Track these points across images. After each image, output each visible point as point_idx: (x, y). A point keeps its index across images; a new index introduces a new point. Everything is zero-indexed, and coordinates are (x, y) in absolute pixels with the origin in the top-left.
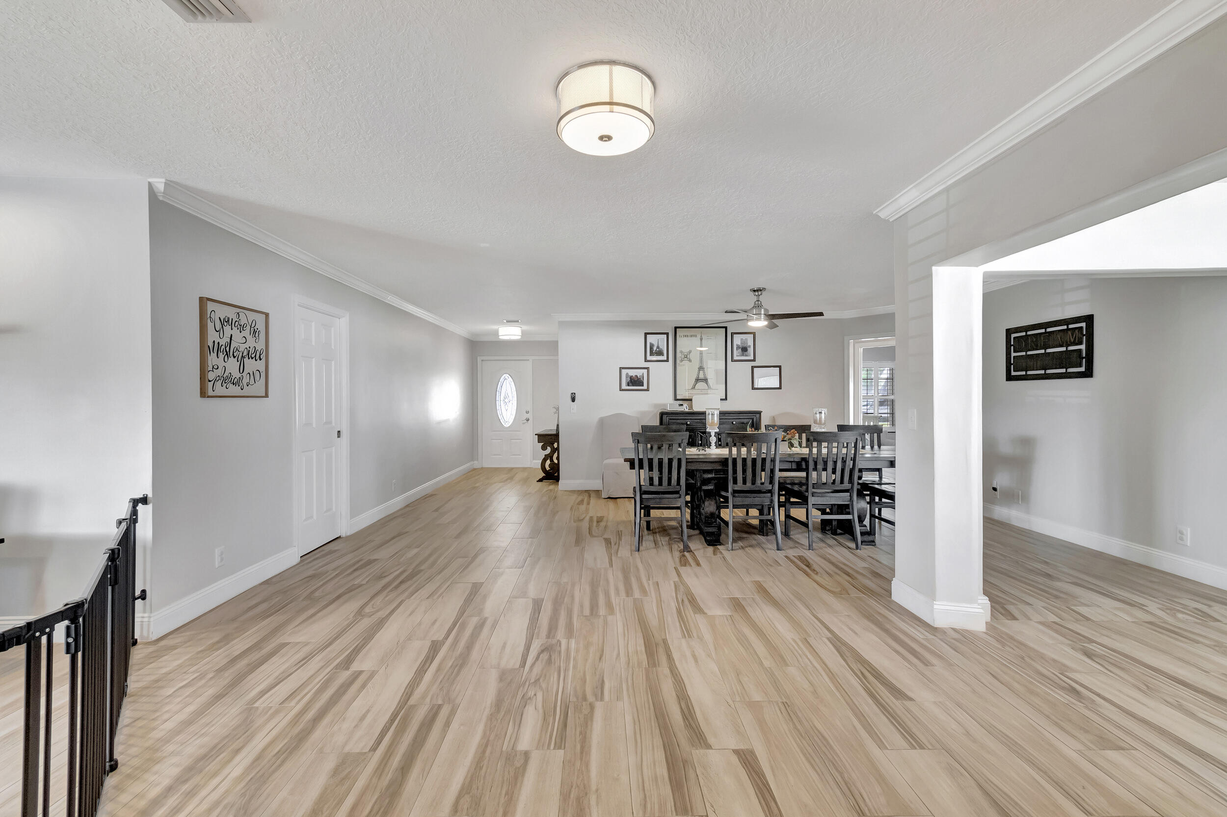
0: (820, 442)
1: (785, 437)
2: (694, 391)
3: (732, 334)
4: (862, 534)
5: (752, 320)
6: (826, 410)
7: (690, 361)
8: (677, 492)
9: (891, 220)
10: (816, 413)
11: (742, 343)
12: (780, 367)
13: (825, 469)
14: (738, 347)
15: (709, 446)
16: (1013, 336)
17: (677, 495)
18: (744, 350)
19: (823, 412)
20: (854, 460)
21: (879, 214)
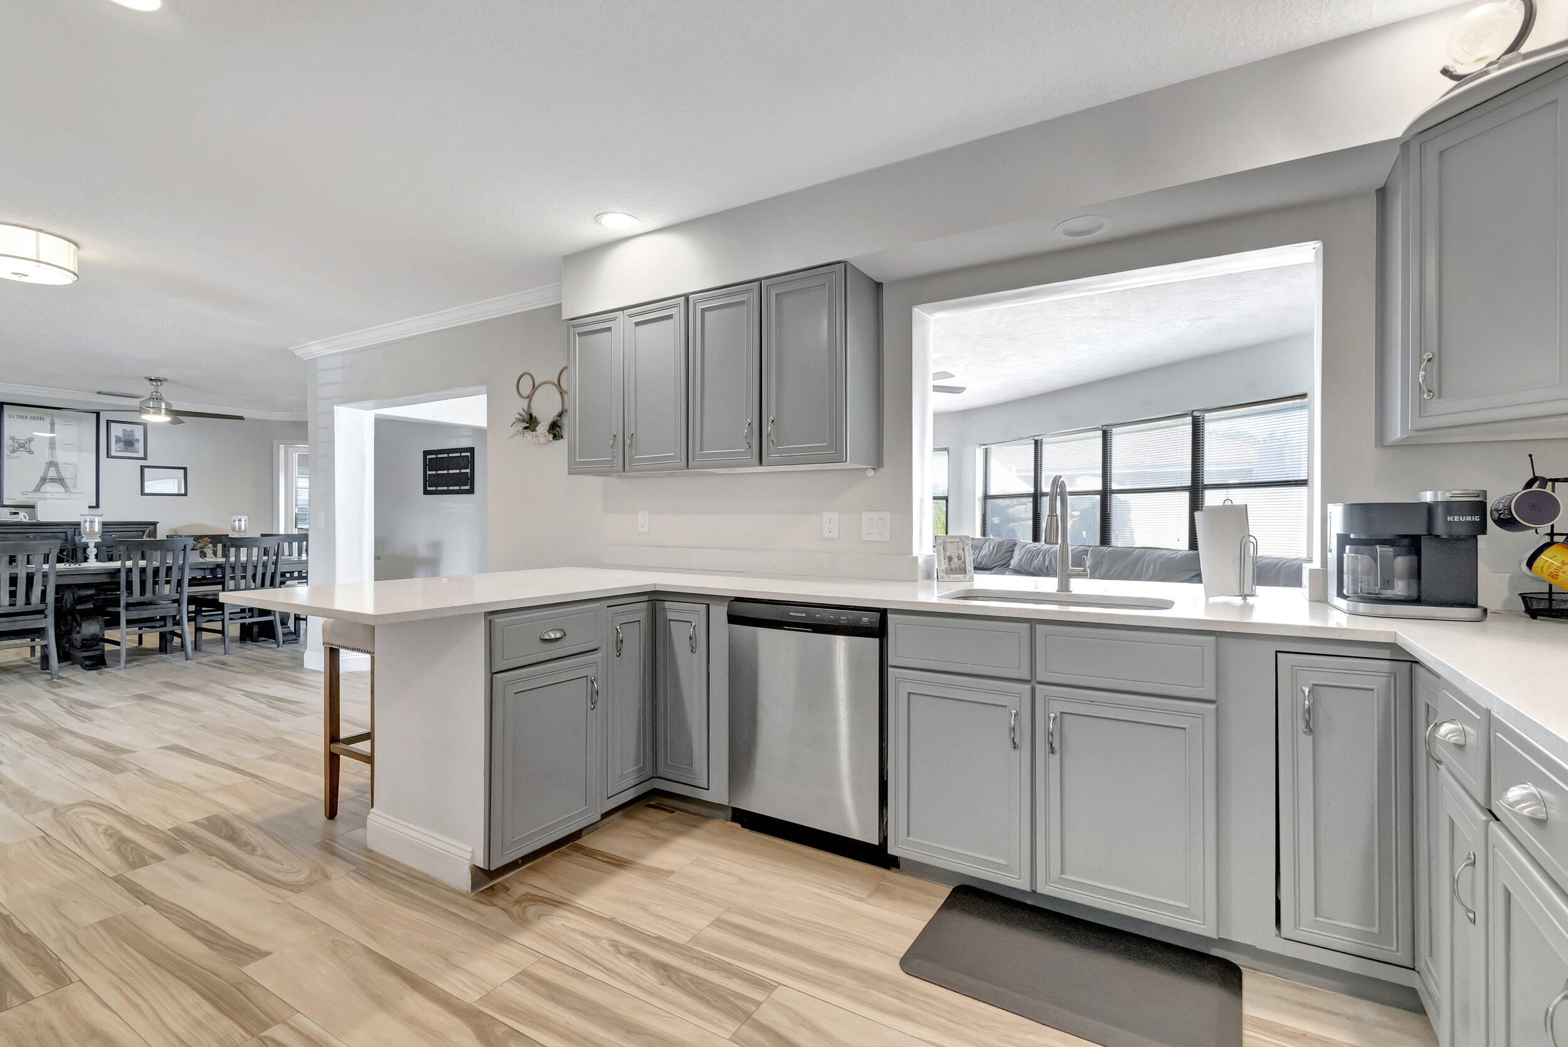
0: (238, 548)
1: (195, 546)
2: (38, 495)
3: (108, 422)
4: (284, 635)
5: (149, 413)
6: (246, 517)
7: (31, 452)
8: (41, 612)
9: (305, 359)
10: (234, 521)
11: (124, 435)
12: (185, 469)
13: (244, 577)
14: (118, 440)
15: (86, 559)
16: (429, 457)
17: (43, 616)
18: (129, 443)
19: (243, 520)
20: (276, 563)
21: (295, 352)
